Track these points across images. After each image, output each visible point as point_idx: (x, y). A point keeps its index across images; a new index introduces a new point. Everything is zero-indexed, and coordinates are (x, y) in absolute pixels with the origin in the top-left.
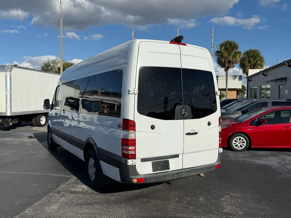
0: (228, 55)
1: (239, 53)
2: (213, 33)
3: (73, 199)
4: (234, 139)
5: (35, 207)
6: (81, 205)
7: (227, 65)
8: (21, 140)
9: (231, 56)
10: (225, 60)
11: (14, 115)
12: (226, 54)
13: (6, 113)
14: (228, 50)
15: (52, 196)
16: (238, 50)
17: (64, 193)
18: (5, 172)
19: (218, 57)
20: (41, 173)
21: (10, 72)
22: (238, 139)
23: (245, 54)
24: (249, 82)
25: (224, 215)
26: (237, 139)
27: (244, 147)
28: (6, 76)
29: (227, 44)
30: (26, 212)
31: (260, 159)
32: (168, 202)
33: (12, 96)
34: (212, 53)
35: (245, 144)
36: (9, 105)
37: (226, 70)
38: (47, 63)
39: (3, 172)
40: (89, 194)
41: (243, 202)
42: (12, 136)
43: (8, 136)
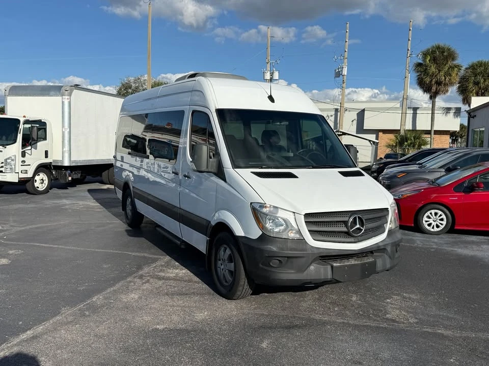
0: (437, 70)
1: (459, 67)
2: (410, 32)
3: (161, 287)
4: (426, 215)
5: (106, 294)
6: (173, 294)
7: (434, 89)
8: (86, 203)
9: (442, 73)
10: (432, 80)
11: (74, 164)
12: (433, 69)
13: (62, 161)
14: (438, 62)
15: (130, 282)
16: (455, 62)
17: (148, 278)
18: (63, 247)
19: (418, 74)
20: (116, 250)
21: (69, 97)
22: (434, 215)
23: (469, 68)
24: (471, 119)
25: (386, 322)
26: (431, 213)
27: (442, 227)
28: (63, 103)
29: (436, 52)
30: (94, 300)
31: (466, 247)
32: (302, 299)
33: (71, 135)
34: (408, 66)
35: (444, 223)
36: (66, 148)
37: (433, 97)
38: (126, 81)
39: (60, 247)
40: (185, 281)
41: (421, 306)
42: (71, 197)
43: (66, 198)
